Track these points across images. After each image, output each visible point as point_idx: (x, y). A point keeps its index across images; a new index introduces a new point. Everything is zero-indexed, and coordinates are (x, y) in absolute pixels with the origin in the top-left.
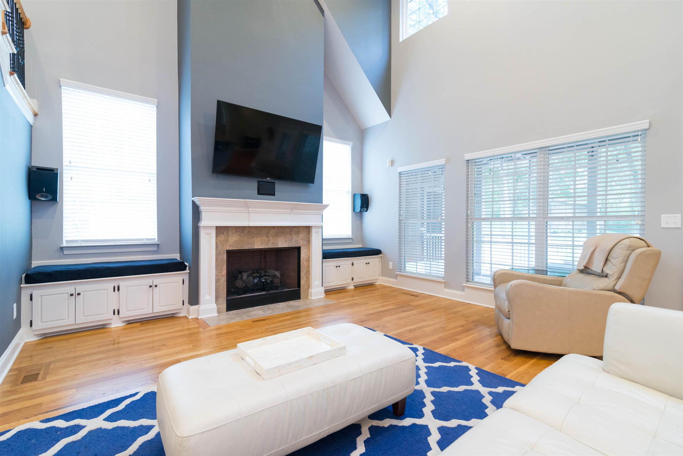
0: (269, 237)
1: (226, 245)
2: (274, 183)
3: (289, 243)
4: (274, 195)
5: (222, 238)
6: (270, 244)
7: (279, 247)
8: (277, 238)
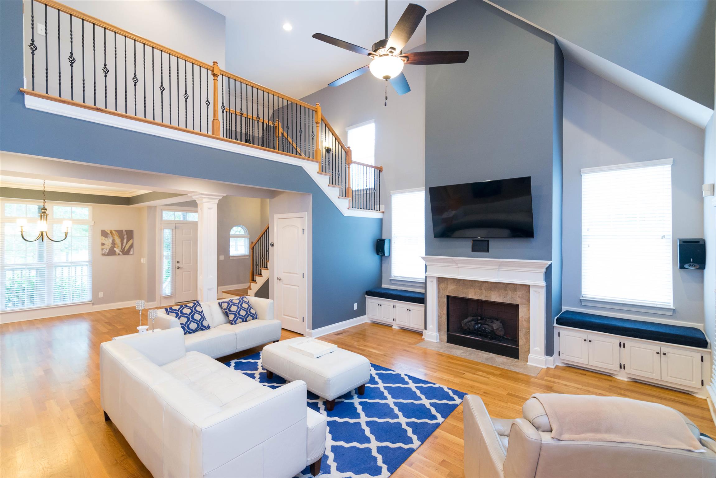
0: (482, 290)
1: (446, 291)
2: (489, 240)
3: (503, 298)
4: (488, 251)
5: (442, 285)
6: (483, 296)
7: (492, 300)
8: (490, 292)
